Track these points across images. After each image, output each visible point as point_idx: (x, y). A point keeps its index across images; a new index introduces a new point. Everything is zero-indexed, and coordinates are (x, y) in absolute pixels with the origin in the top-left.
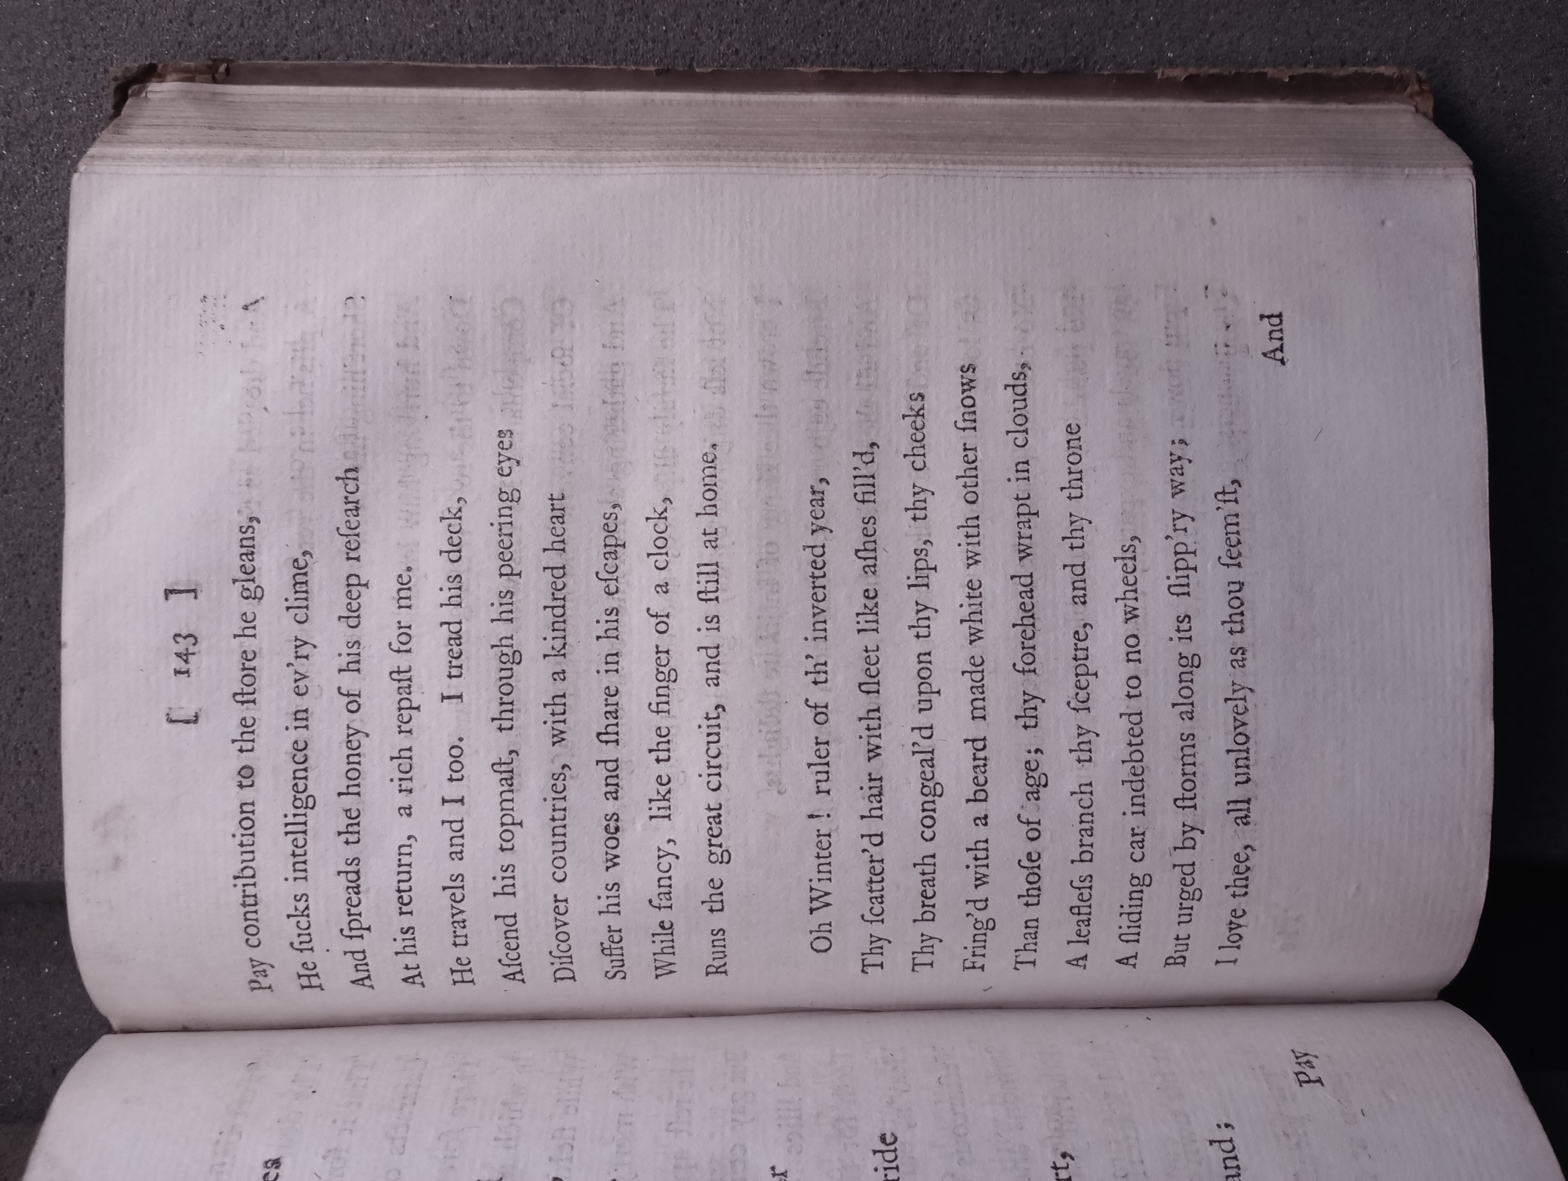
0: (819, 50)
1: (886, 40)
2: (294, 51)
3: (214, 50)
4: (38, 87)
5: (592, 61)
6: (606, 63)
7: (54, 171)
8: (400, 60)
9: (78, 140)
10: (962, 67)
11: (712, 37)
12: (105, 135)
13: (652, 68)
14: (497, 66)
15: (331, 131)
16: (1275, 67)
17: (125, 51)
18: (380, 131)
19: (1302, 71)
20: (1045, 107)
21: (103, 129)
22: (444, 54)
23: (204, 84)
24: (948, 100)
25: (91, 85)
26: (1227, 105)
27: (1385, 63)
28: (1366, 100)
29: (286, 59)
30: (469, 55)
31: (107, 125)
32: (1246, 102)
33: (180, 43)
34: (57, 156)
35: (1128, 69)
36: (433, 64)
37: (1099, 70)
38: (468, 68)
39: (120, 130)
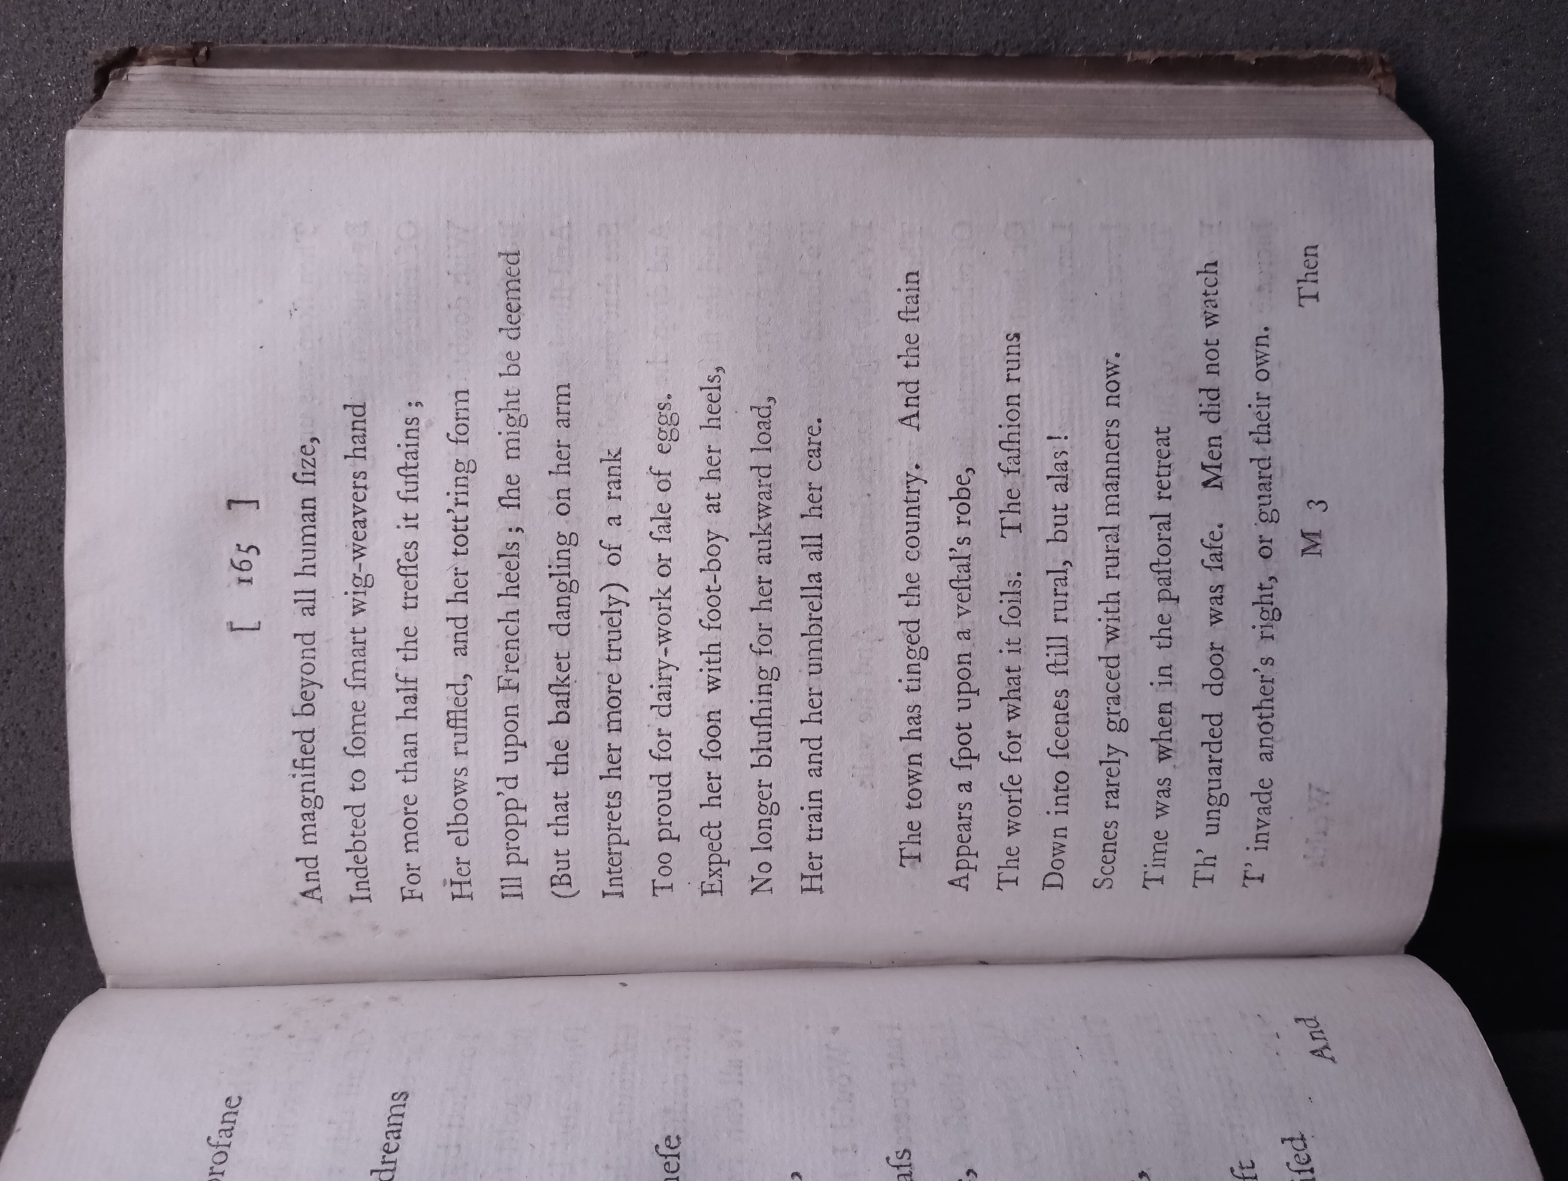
0: (794, 32)
1: (860, 22)
2: (272, 33)
3: (193, 33)
4: (17, 70)
5: (569, 43)
6: (584, 46)
7: (34, 155)
8: (378, 42)
9: (57, 123)
10: (935, 50)
11: (688, 20)
12: (86, 118)
13: (629, 51)
14: (476, 49)
15: (312, 114)
16: (1241, 49)
17: (103, 34)
18: (359, 114)
19: (1269, 54)
20: (1018, 89)
21: (83, 112)
22: (422, 36)
23: (185, 68)
24: (921, 82)
25: (70, 67)
26: (1195, 87)
27: (1349, 45)
28: (1331, 83)
29: (264, 42)
30: (446, 38)
31: (87, 109)
32: (1213, 84)
33: (158, 26)
34: (36, 139)
35: (1097, 51)
36: (412, 47)
37: (1070, 52)
38: (447, 52)
39: (101, 114)
